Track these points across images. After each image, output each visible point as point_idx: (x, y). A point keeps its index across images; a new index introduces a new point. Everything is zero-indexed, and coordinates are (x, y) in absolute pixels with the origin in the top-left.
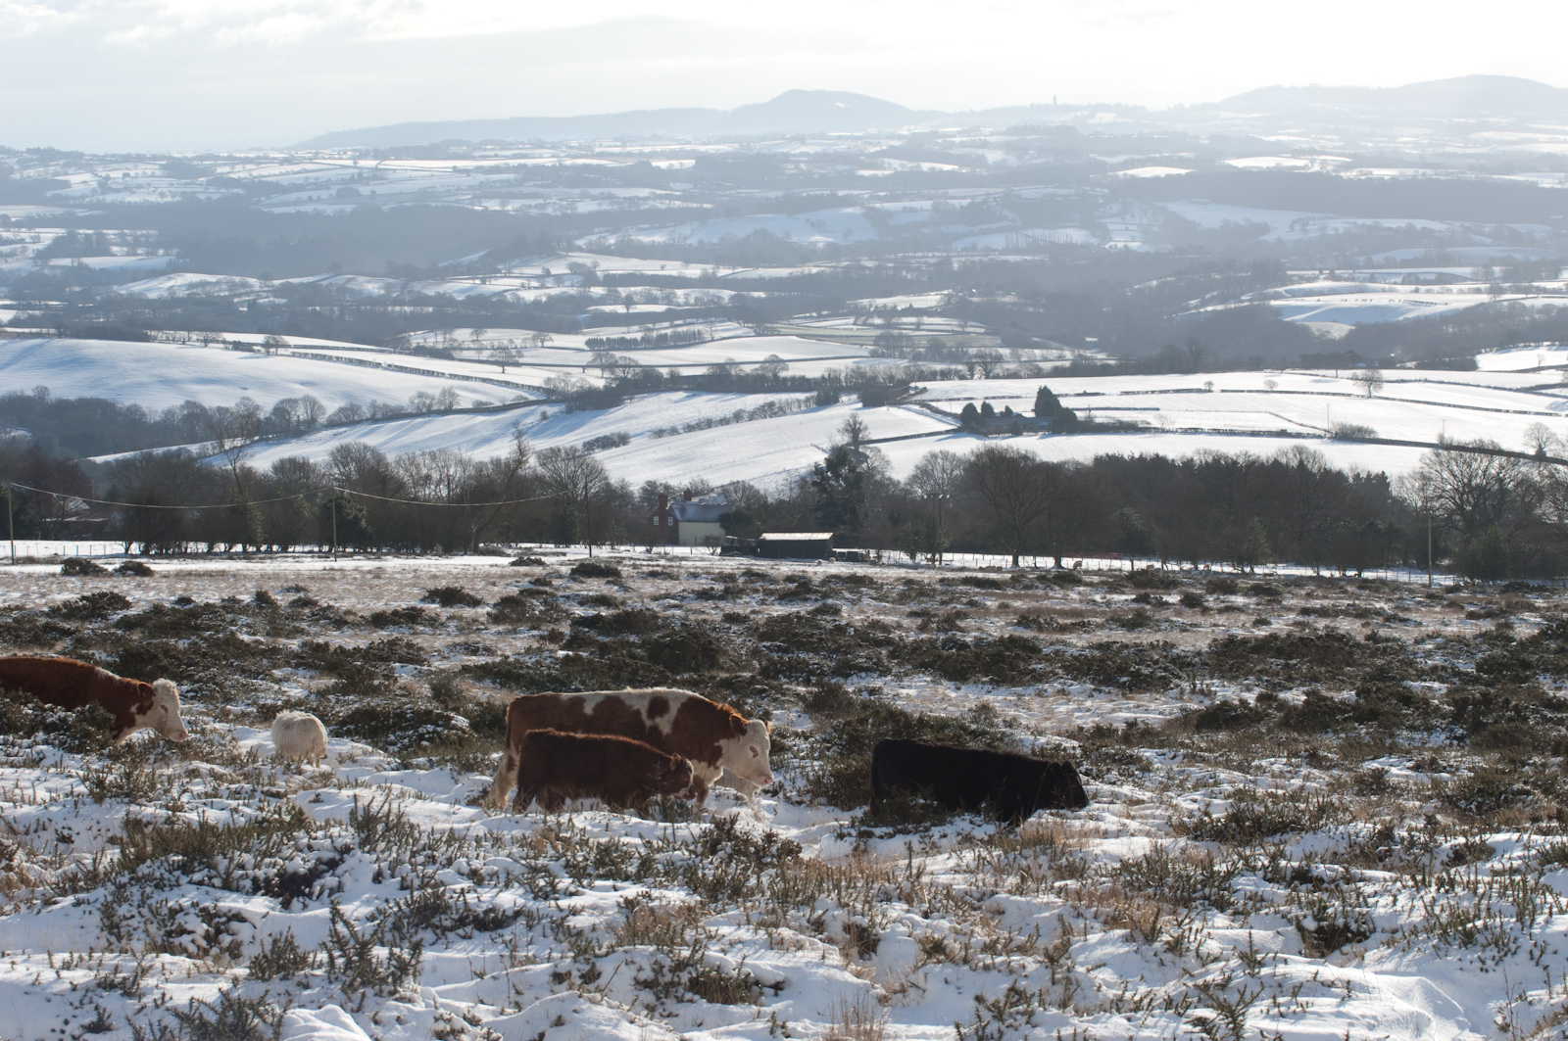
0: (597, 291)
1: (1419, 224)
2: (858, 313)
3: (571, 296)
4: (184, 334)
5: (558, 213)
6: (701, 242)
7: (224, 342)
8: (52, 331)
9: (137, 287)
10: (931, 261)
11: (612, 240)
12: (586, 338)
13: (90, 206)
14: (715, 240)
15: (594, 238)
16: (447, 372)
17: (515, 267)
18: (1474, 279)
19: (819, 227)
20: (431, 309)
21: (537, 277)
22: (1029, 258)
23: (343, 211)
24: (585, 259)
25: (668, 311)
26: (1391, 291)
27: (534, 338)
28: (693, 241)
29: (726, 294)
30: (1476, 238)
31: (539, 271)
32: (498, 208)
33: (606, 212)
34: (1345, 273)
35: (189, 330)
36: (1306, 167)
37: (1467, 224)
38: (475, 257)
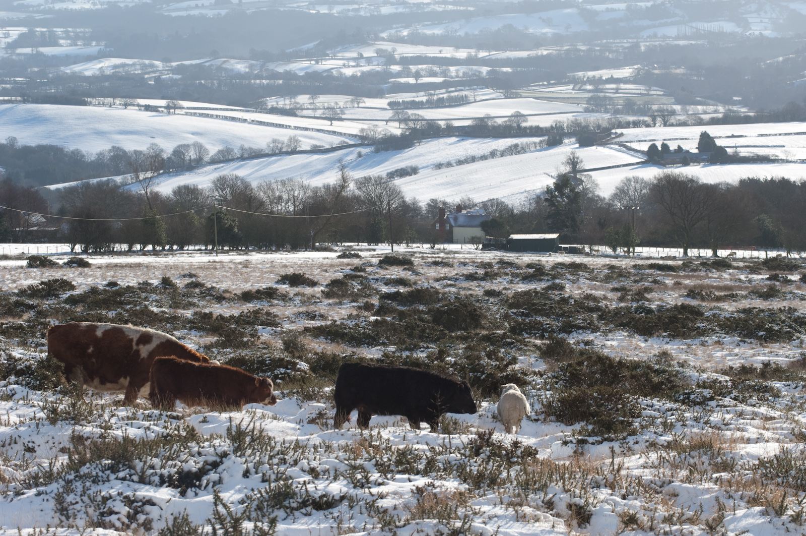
0: (396, 68)
2: (575, 81)
3: (378, 72)
4: (110, 100)
5: (368, 15)
6: (466, 34)
7: (138, 105)
8: (19, 98)
9: (77, 68)
10: (626, 45)
11: (405, 33)
12: (388, 101)
13: (44, 12)
14: (477, 33)
15: (393, 31)
16: (292, 125)
17: (339, 52)
19: (548, 22)
20: (281, 82)
21: (354, 59)
22: (693, 42)
23: (219, 14)
24: (387, 46)
25: (445, 81)
27: (352, 101)
28: (461, 33)
29: (485, 70)
31: (355, 55)
32: (326, 12)
33: (401, 14)
35: (114, 97)
38: (311, 45)
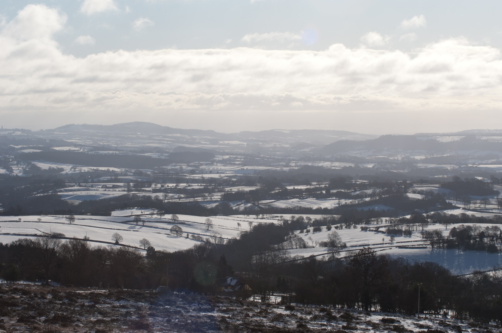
1: (111, 169)
18: (124, 187)
26: (97, 190)
30: (129, 173)
34: (84, 184)
36: (78, 150)
37: (126, 169)
